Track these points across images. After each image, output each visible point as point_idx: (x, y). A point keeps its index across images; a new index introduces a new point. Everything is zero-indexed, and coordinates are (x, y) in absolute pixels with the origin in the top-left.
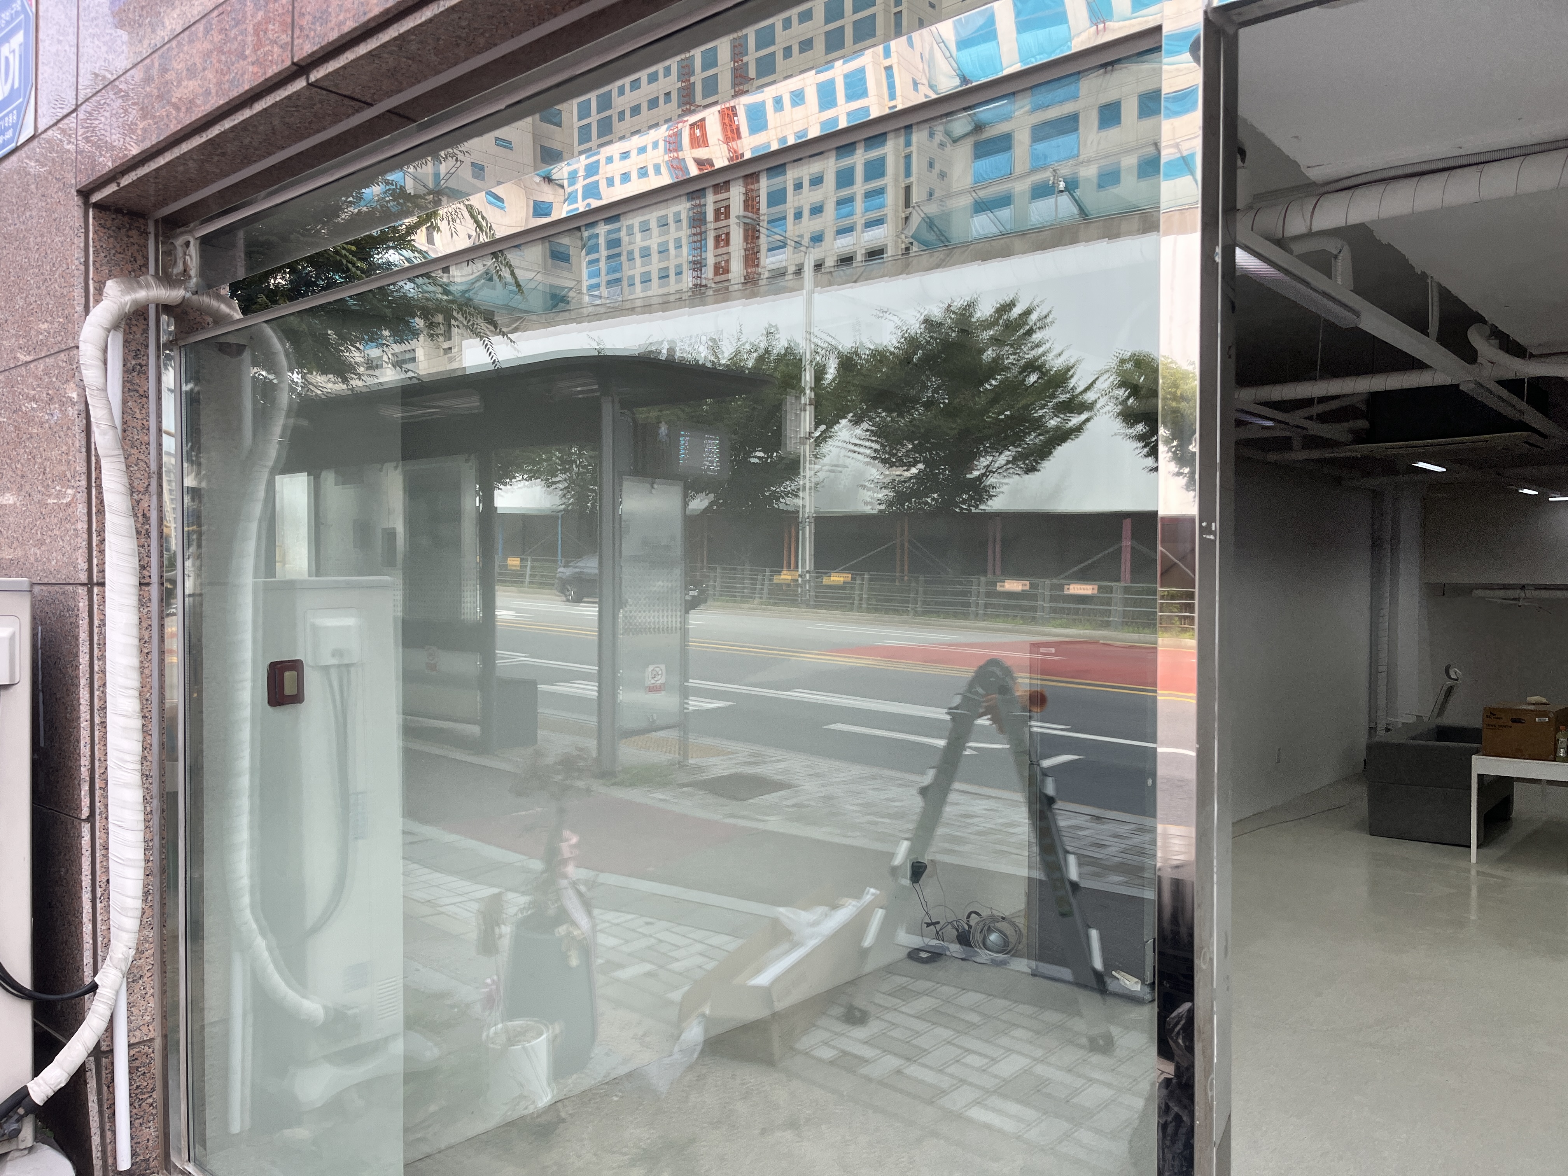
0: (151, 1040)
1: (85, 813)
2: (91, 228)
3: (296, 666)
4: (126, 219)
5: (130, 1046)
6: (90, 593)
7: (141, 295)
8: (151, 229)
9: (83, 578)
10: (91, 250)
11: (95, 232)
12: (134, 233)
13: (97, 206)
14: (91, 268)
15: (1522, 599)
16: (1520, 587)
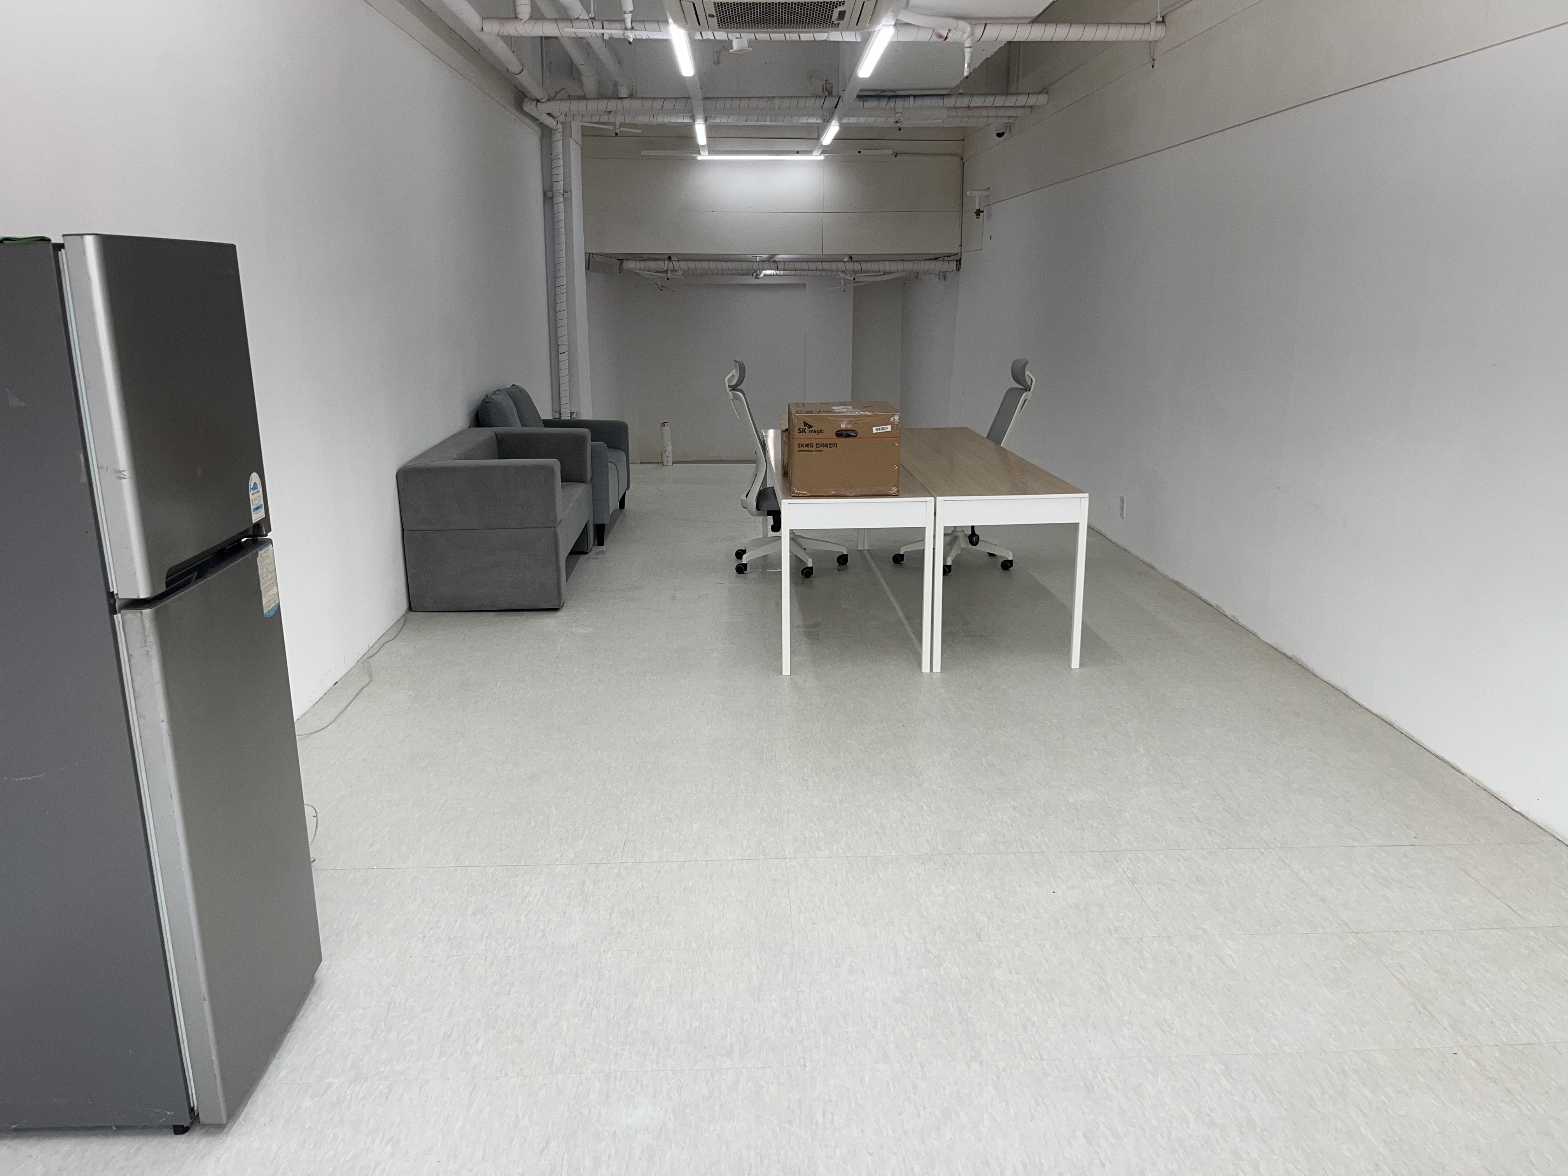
15: (669, 271)
16: (667, 257)
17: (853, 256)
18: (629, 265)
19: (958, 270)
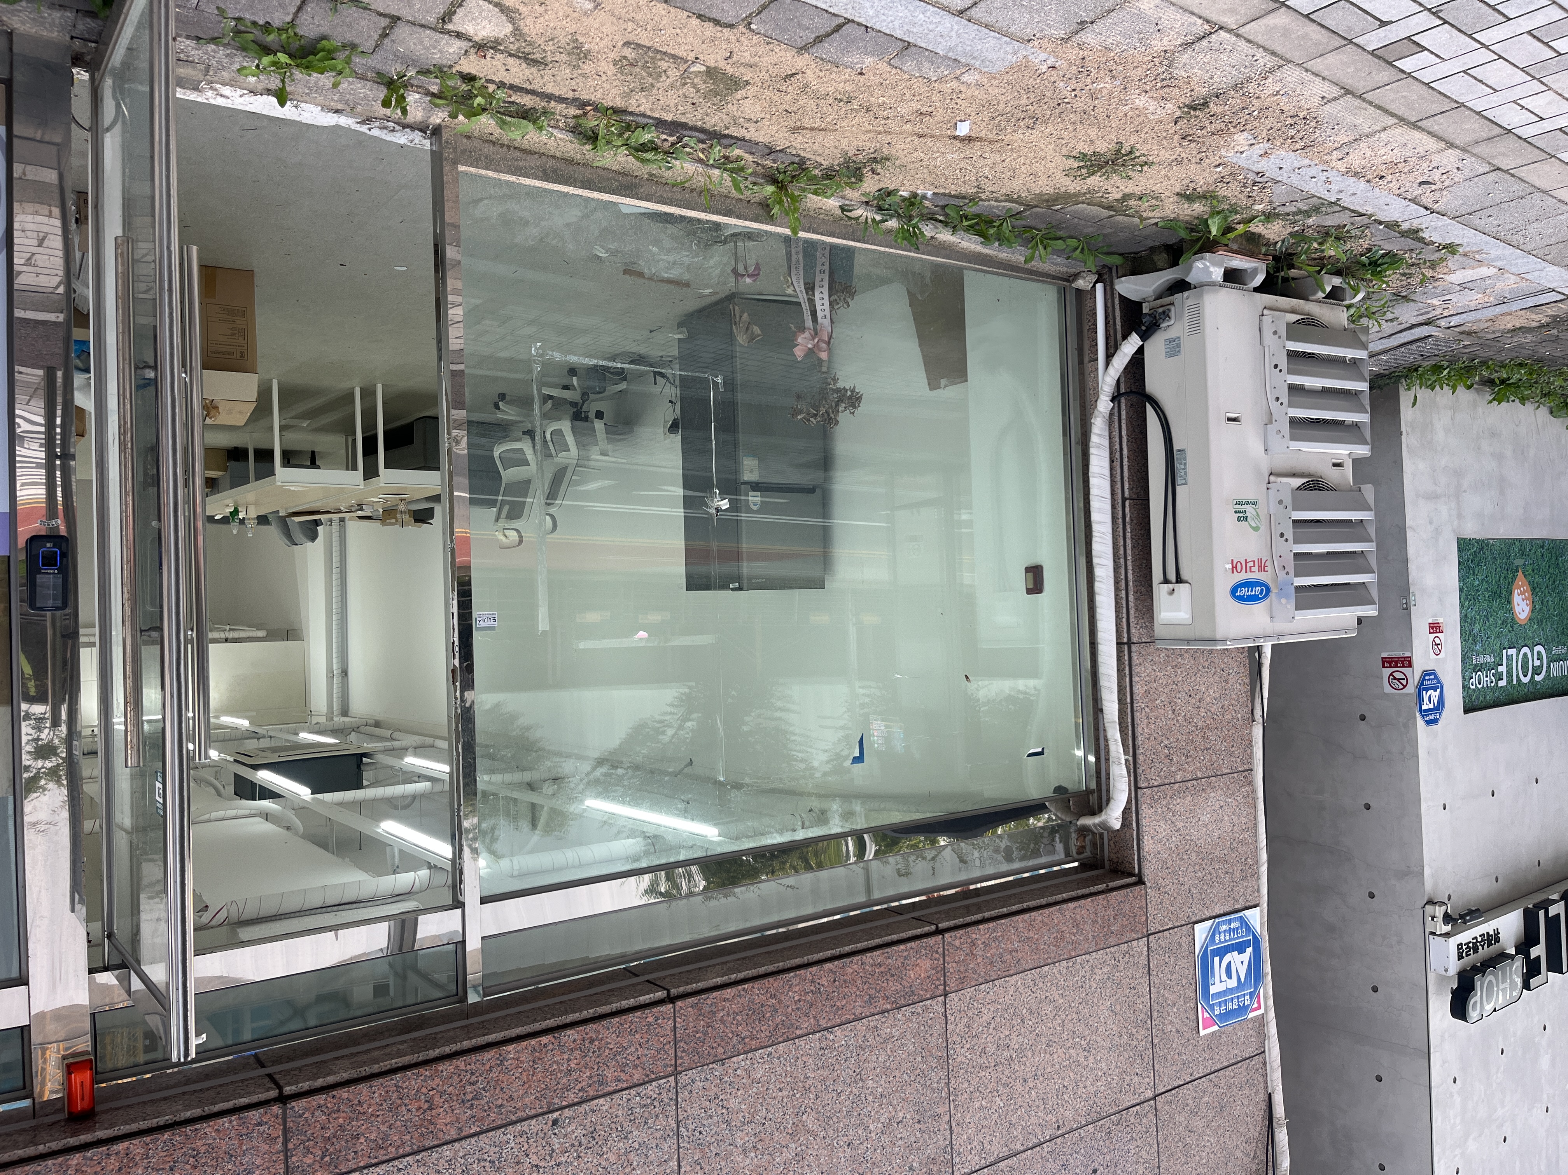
0: (1090, 361)
1: (1127, 503)
2: (1136, 862)
3: (1029, 591)
4: (1119, 868)
5: (1097, 360)
6: (1129, 638)
7: (1097, 820)
8: (1107, 863)
9: (1134, 648)
10: (1135, 848)
11: (1133, 859)
12: (1115, 860)
13: (1133, 875)
14: (1135, 837)
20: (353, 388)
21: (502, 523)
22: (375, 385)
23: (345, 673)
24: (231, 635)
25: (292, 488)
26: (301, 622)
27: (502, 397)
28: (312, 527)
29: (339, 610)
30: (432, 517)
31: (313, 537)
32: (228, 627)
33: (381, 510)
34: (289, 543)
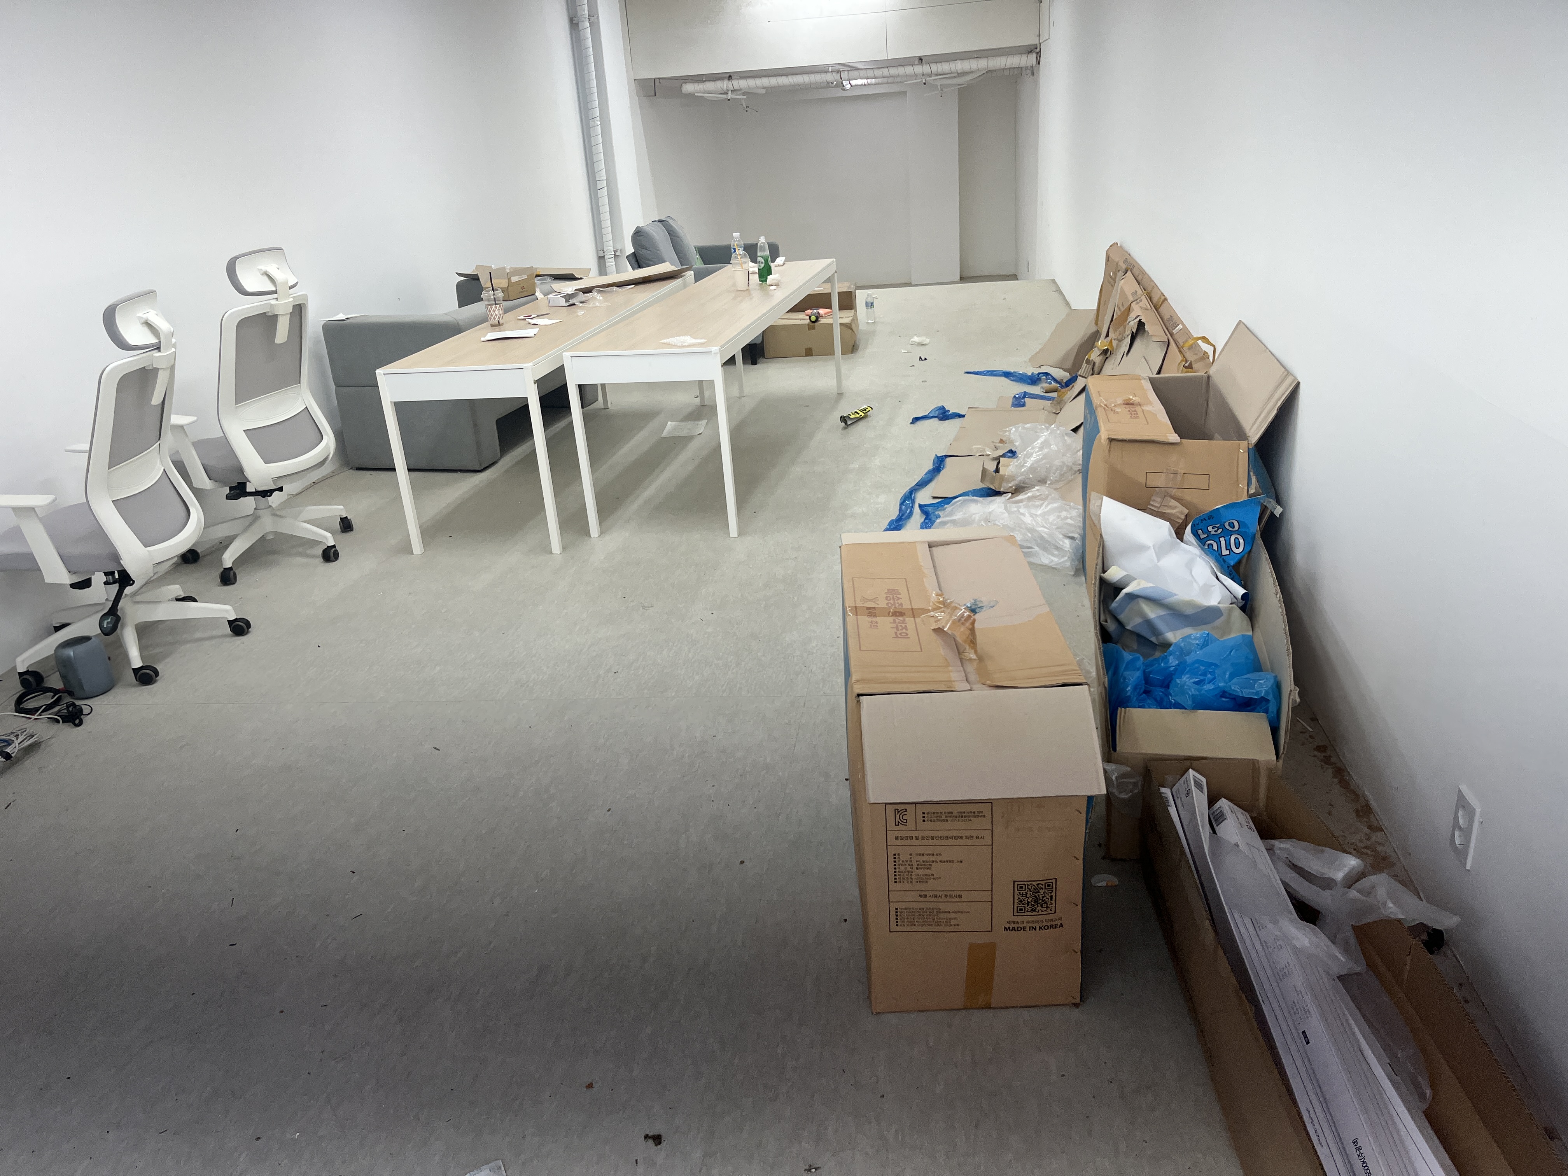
15: (730, 92)
16: (728, 75)
17: (922, 58)
18: (689, 88)
19: (1039, 64)
20: (602, 533)
21: (282, 305)
22: (564, 548)
23: (574, 24)
24: (724, 85)
25: (689, 340)
26: (641, 107)
27: (330, 555)
28: (643, 252)
29: (591, 123)
30: (459, 286)
31: (639, 235)
32: (730, 96)
33: (538, 294)
34: (670, 221)
